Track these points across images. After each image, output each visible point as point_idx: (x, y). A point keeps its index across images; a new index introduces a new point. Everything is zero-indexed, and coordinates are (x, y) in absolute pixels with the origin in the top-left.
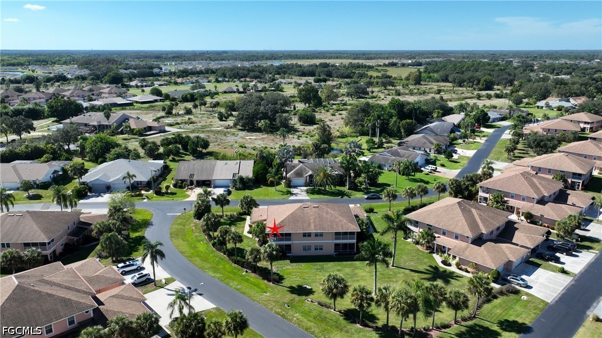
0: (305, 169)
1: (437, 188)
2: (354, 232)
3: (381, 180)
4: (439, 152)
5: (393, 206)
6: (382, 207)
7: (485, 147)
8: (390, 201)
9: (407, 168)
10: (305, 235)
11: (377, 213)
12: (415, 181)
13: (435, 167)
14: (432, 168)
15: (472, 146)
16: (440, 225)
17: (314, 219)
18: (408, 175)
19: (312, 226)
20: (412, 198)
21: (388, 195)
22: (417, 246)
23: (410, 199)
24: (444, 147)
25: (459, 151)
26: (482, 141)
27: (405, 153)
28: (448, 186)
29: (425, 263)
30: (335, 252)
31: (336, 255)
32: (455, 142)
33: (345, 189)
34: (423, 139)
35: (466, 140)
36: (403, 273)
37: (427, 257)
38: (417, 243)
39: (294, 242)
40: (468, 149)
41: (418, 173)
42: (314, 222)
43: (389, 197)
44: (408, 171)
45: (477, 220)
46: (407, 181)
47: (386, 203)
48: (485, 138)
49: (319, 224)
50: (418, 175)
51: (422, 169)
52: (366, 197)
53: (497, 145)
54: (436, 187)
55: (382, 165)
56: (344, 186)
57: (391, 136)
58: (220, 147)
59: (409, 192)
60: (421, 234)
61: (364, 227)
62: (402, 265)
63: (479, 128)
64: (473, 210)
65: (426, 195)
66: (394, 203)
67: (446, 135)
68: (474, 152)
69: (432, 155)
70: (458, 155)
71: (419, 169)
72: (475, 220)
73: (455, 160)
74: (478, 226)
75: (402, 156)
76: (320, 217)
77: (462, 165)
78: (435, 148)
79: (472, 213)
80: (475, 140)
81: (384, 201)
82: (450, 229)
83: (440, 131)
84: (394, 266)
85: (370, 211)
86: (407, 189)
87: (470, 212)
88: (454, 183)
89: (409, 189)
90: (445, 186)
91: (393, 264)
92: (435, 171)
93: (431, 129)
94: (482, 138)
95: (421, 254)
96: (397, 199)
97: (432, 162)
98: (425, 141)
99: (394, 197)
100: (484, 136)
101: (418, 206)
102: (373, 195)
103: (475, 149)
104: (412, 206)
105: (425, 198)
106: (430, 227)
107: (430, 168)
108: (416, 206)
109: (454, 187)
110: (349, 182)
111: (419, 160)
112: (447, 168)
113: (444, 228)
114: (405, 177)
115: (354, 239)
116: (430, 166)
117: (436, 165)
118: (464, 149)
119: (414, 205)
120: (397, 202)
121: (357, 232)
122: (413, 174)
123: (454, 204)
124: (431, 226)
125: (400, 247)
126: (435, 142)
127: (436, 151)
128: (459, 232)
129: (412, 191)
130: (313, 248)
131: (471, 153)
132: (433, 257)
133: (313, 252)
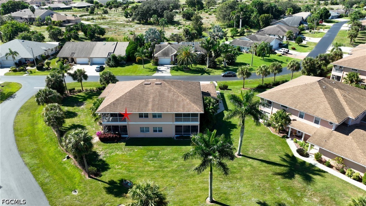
0: (171, 49)
1: (292, 66)
2: (198, 114)
3: (239, 59)
4: (290, 38)
5: (247, 83)
6: (237, 84)
7: (328, 36)
8: (244, 79)
9: (263, 49)
10: (141, 116)
11: (230, 90)
12: (270, 61)
13: (287, 49)
14: (285, 51)
15: (317, 35)
16: (298, 107)
17: (154, 98)
18: (264, 56)
19: (150, 105)
20: (266, 76)
21: (242, 73)
22: (268, 127)
23: (264, 76)
24: (295, 35)
25: (307, 38)
26: (326, 31)
27: (262, 37)
28: (302, 65)
29: (277, 152)
30: (176, 134)
31: (177, 138)
32: (302, 32)
33: (206, 67)
34: (277, 28)
35: (312, 30)
36: (250, 165)
37: (280, 143)
38: (269, 125)
39: (129, 123)
40: (314, 37)
41: (272, 55)
42: (154, 100)
43: (243, 75)
44: (264, 52)
45: (342, 102)
46: (262, 61)
47: (240, 80)
48: (328, 30)
49: (158, 104)
50: (272, 56)
51: (276, 51)
52: (223, 75)
53: (338, 34)
54: (290, 66)
55: (241, 48)
56: (205, 65)
57: (251, 28)
58: (116, 34)
59: (263, 70)
60: (274, 116)
61: (211, 107)
62: (250, 154)
63: (322, 22)
64: (336, 91)
65: (280, 73)
66: (247, 80)
67: (296, 26)
68: (320, 39)
69: (285, 41)
70: (307, 41)
71: (273, 51)
72: (339, 101)
73: (304, 45)
74: (343, 109)
75: (259, 40)
76: (161, 95)
77: (310, 48)
78: (288, 35)
79: (335, 93)
80: (319, 31)
81: (238, 79)
82: (310, 112)
83: (291, 23)
84: (240, 155)
85: (225, 88)
86: (262, 67)
87: (332, 92)
88: (308, 61)
89: (263, 67)
90: (299, 64)
91: (239, 152)
92: (287, 53)
93: (284, 22)
94: (325, 30)
95: (272, 138)
96: (251, 77)
97: (285, 46)
98: (279, 29)
99: (248, 75)
100: (327, 28)
101: (271, 83)
102: (230, 73)
103: (320, 37)
104: (266, 84)
105: (278, 76)
106: (285, 108)
107: (283, 51)
108: (270, 84)
109: (308, 66)
110: (209, 61)
111: (274, 43)
112: (298, 51)
113: (302, 111)
114: (260, 57)
115: (197, 121)
116: (282, 49)
117: (288, 48)
118: (311, 37)
119: (267, 83)
120: (251, 80)
121: (200, 114)
122: (268, 55)
123: (313, 83)
124: (287, 107)
125: (250, 129)
126: (287, 31)
127: (288, 37)
128: (321, 116)
129: (266, 69)
130: (151, 130)
131: (317, 40)
132: (286, 143)
133: (151, 134)
